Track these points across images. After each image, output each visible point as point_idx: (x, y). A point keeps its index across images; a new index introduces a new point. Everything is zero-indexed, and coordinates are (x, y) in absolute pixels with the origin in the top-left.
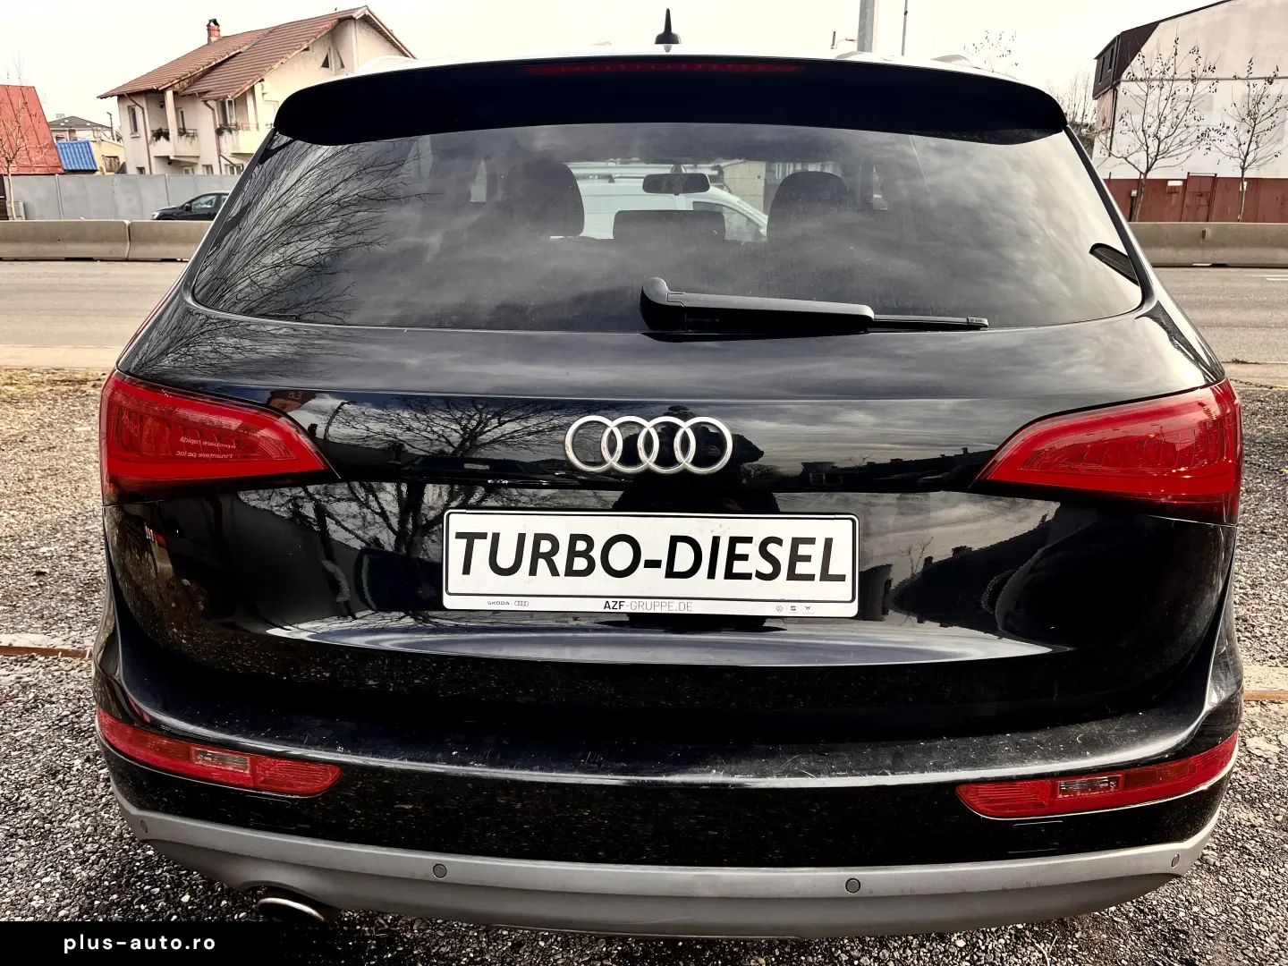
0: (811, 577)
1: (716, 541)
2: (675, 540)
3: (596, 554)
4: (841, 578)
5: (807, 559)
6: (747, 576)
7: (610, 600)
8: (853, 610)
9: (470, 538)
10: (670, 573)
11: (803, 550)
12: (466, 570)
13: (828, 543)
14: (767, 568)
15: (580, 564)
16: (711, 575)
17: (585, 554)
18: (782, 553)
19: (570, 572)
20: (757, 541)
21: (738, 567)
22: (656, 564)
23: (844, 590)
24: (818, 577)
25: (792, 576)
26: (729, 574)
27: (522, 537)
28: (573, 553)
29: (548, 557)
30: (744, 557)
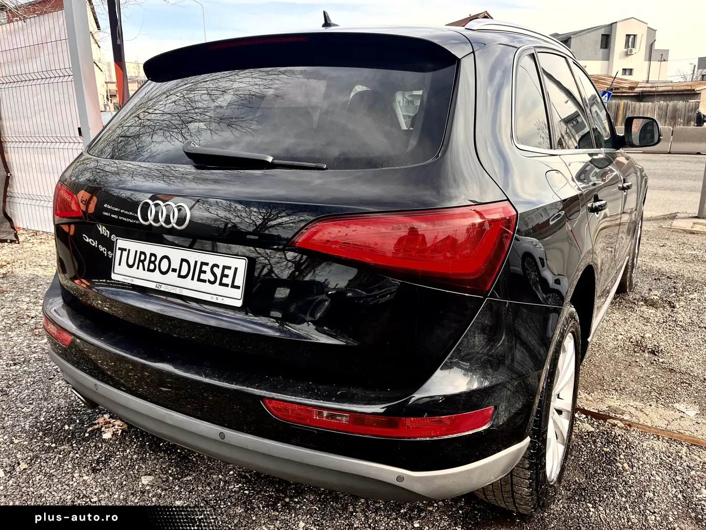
0: (227, 285)
1: (196, 262)
2: (183, 260)
3: (157, 263)
4: (238, 287)
5: (227, 276)
6: (204, 281)
7: (158, 284)
8: (239, 304)
9: (122, 250)
10: (180, 276)
11: (226, 272)
12: (120, 265)
13: (236, 269)
14: (212, 279)
15: (152, 267)
16: (193, 279)
17: (154, 262)
18: (218, 272)
19: (149, 270)
20: (210, 265)
21: (203, 276)
22: (174, 270)
23: (239, 293)
24: (230, 286)
25: (221, 284)
26: (199, 280)
27: (136, 251)
28: (150, 262)
29: (143, 261)
30: (205, 272)
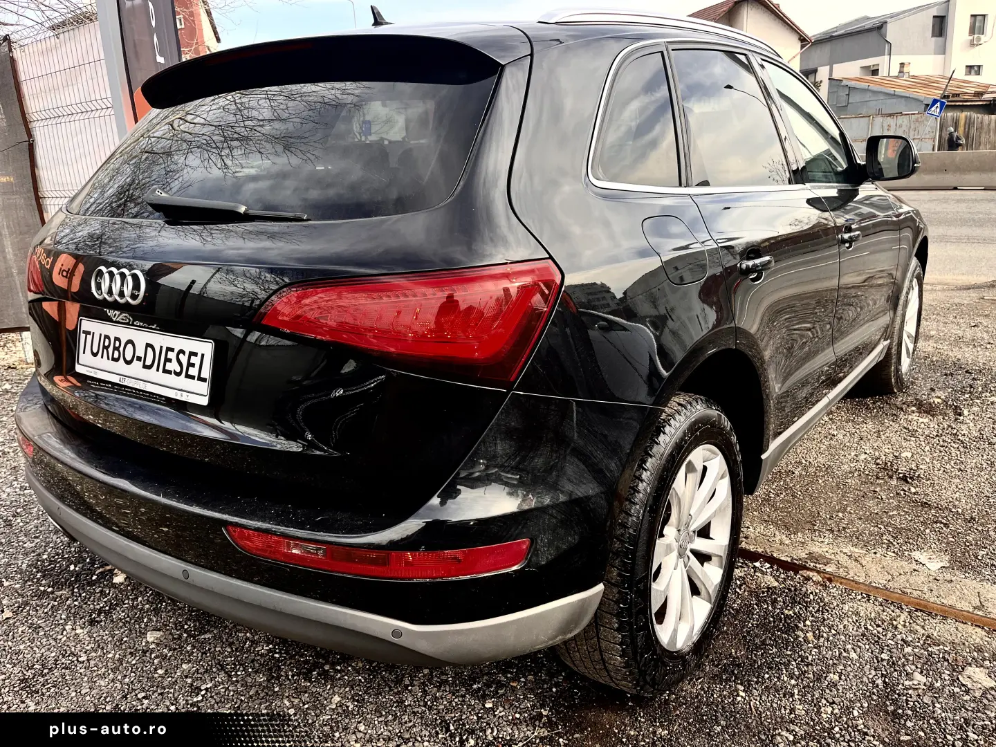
0: (192, 377)
1: (161, 347)
2: (148, 345)
3: (121, 349)
4: (204, 380)
5: (193, 365)
6: (169, 372)
7: (122, 377)
8: (204, 401)
9: (87, 333)
10: (145, 367)
11: (194, 360)
12: (84, 353)
13: (203, 355)
14: (178, 370)
15: (116, 356)
16: (158, 370)
17: (118, 349)
18: (184, 359)
19: (113, 359)
20: (176, 351)
21: (169, 366)
22: (139, 359)
23: (204, 388)
24: (196, 378)
25: (187, 376)
26: (165, 371)
27: (101, 335)
28: (115, 348)
29: (107, 349)
30: (170, 361)
